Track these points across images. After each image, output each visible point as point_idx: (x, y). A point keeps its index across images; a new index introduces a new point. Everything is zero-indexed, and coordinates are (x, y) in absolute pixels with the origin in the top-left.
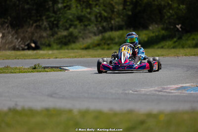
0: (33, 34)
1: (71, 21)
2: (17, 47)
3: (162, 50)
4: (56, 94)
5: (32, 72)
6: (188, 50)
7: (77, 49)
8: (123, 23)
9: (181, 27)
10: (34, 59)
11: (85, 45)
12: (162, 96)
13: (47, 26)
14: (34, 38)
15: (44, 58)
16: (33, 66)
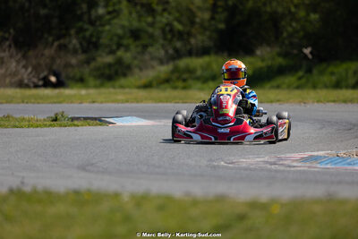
0: (53, 59)
1: (120, 37)
2: (26, 81)
3: (277, 91)
4: (92, 164)
5: (50, 125)
6: (323, 93)
7: (129, 87)
9: (311, 53)
10: (55, 103)
11: (144, 81)
12: (276, 171)
13: (78, 46)
14: (55, 67)
15: (72, 102)
16: (53, 115)
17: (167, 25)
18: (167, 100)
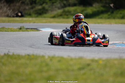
0: (20, 7)
2: (10, 15)
3: (101, 20)
4: (34, 45)
5: (19, 31)
9: (113, 6)
16: (20, 27)
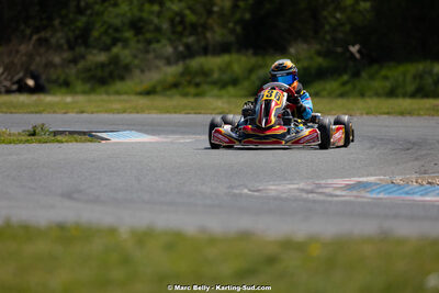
0: (31, 56)
1: (117, 30)
5: (27, 141)
6: (373, 102)
7: (126, 93)
8: (232, 38)
9: (359, 51)
10: (32, 113)
11: (146, 85)
12: (314, 201)
13: (63, 41)
14: (33, 68)
15: (55, 112)
16: (30, 128)
17: (177, 14)
18: (176, 110)
